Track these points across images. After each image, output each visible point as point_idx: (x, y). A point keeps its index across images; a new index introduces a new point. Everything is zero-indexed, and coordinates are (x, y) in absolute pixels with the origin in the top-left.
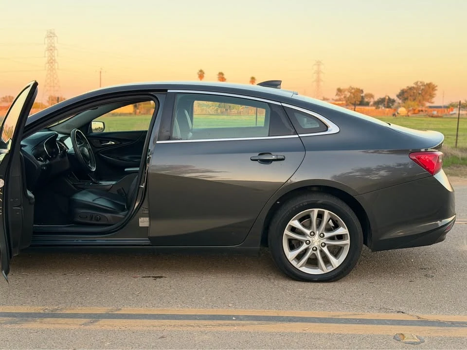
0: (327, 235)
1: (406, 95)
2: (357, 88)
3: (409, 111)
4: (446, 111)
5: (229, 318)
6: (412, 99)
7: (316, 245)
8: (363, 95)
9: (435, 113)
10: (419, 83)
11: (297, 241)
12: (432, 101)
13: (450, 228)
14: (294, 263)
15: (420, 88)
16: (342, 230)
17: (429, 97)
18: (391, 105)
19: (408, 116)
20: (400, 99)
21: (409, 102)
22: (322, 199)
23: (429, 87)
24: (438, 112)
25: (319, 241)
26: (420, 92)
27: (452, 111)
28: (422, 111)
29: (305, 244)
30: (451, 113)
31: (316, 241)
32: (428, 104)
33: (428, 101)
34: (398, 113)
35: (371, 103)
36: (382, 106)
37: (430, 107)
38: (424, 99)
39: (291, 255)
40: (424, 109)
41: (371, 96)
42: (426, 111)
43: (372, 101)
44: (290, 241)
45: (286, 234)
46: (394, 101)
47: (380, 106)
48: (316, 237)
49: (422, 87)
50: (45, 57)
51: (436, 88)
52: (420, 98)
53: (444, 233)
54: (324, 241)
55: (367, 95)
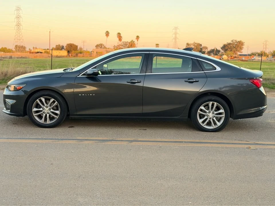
0: (215, 113)
1: (226, 48)
2: (198, 43)
3: (228, 57)
4: (249, 57)
5: (182, 142)
6: (230, 50)
7: (211, 116)
8: (202, 47)
9: (244, 59)
10: (234, 41)
11: (203, 115)
12: (242, 51)
13: (265, 111)
14: (201, 124)
15: (235, 44)
16: (222, 111)
17: (239, 49)
18: (217, 53)
19: (228, 60)
20: (223, 50)
21: (228, 52)
22: (214, 98)
23: (240, 43)
24: (245, 58)
25: (212, 115)
26: (235, 46)
27: (253, 57)
28: (236, 57)
29: (206, 116)
30: (253, 58)
31: (211, 115)
32: (239, 53)
33: (239, 51)
34: (222, 58)
35: (206, 52)
36: (212, 54)
37: (240, 55)
38: (236, 50)
39: (200, 121)
40: (236, 56)
41: (206, 48)
42: (238, 57)
43: (206, 51)
44: (200, 115)
45: (199, 112)
46: (219, 51)
47: (211, 54)
48: (211, 113)
49: (236, 43)
50: (15, 22)
51: (244, 44)
52: (234, 49)
53: (263, 112)
54: (214, 115)
55: (203, 47)
